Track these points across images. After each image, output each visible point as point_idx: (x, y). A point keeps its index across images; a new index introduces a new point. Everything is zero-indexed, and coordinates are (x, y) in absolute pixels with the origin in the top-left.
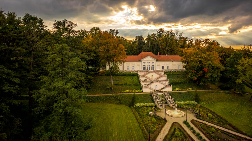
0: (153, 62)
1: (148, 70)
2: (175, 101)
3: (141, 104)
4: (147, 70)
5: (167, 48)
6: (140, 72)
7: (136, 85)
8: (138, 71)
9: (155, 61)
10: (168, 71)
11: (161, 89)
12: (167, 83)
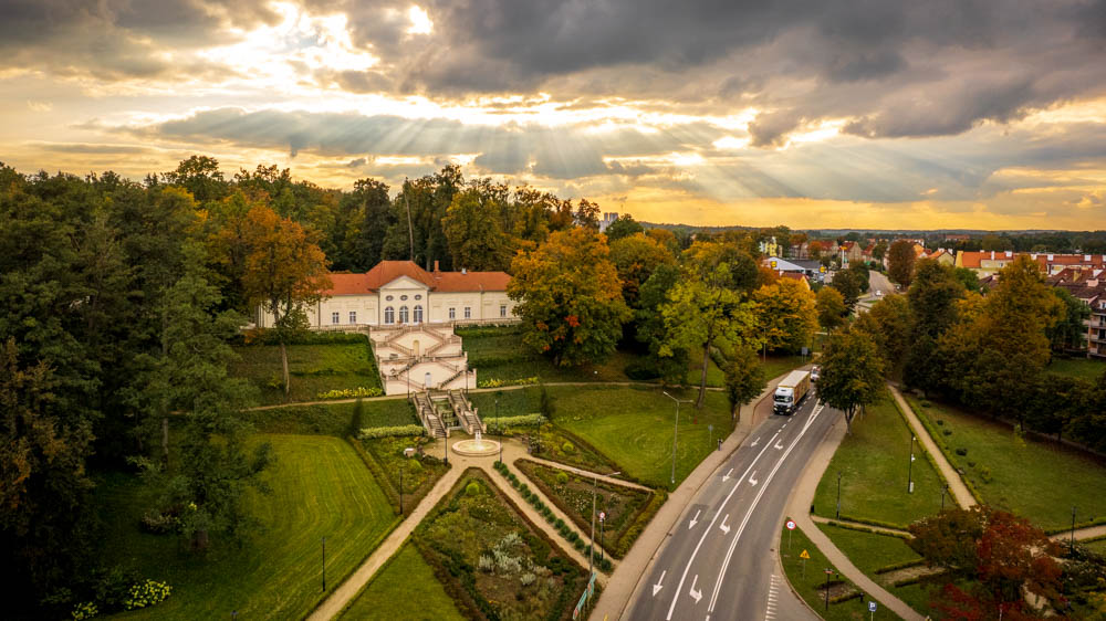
0: (418, 297)
1: (401, 322)
2: (481, 416)
3: (381, 430)
4: (398, 323)
5: (469, 243)
6: (376, 329)
7: (363, 373)
8: (367, 328)
9: (424, 293)
10: (470, 325)
11: (443, 385)
12: (462, 364)
